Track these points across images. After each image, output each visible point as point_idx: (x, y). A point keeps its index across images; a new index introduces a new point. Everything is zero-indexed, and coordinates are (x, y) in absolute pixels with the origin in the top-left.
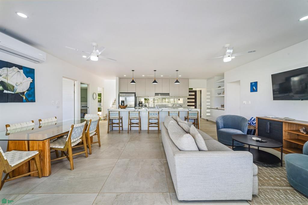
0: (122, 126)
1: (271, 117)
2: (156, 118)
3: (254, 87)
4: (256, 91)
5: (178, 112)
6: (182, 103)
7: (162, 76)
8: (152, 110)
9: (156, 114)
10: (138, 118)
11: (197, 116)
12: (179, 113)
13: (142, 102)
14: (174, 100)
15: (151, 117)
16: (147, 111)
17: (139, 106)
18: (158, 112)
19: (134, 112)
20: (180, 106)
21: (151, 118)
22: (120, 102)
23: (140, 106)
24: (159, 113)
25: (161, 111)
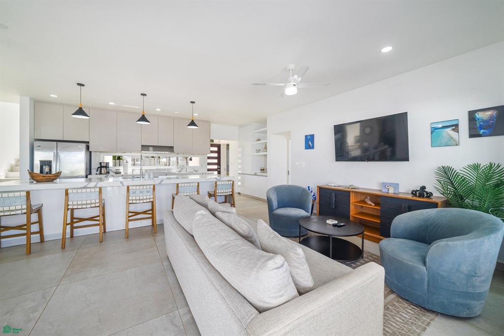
0: (41, 232)
1: (333, 185)
2: (148, 200)
3: (310, 142)
4: (313, 148)
5: (197, 184)
6: (198, 165)
7: (159, 110)
8: (137, 182)
9: (148, 192)
10: (98, 205)
11: (231, 190)
12: (198, 186)
13: (107, 163)
14: (177, 160)
15: (134, 198)
16: (123, 185)
17: (98, 172)
18: (152, 187)
19: (84, 190)
20: (194, 170)
21: (134, 202)
22: (37, 163)
23: (101, 173)
24: (154, 189)
25: (160, 184)
